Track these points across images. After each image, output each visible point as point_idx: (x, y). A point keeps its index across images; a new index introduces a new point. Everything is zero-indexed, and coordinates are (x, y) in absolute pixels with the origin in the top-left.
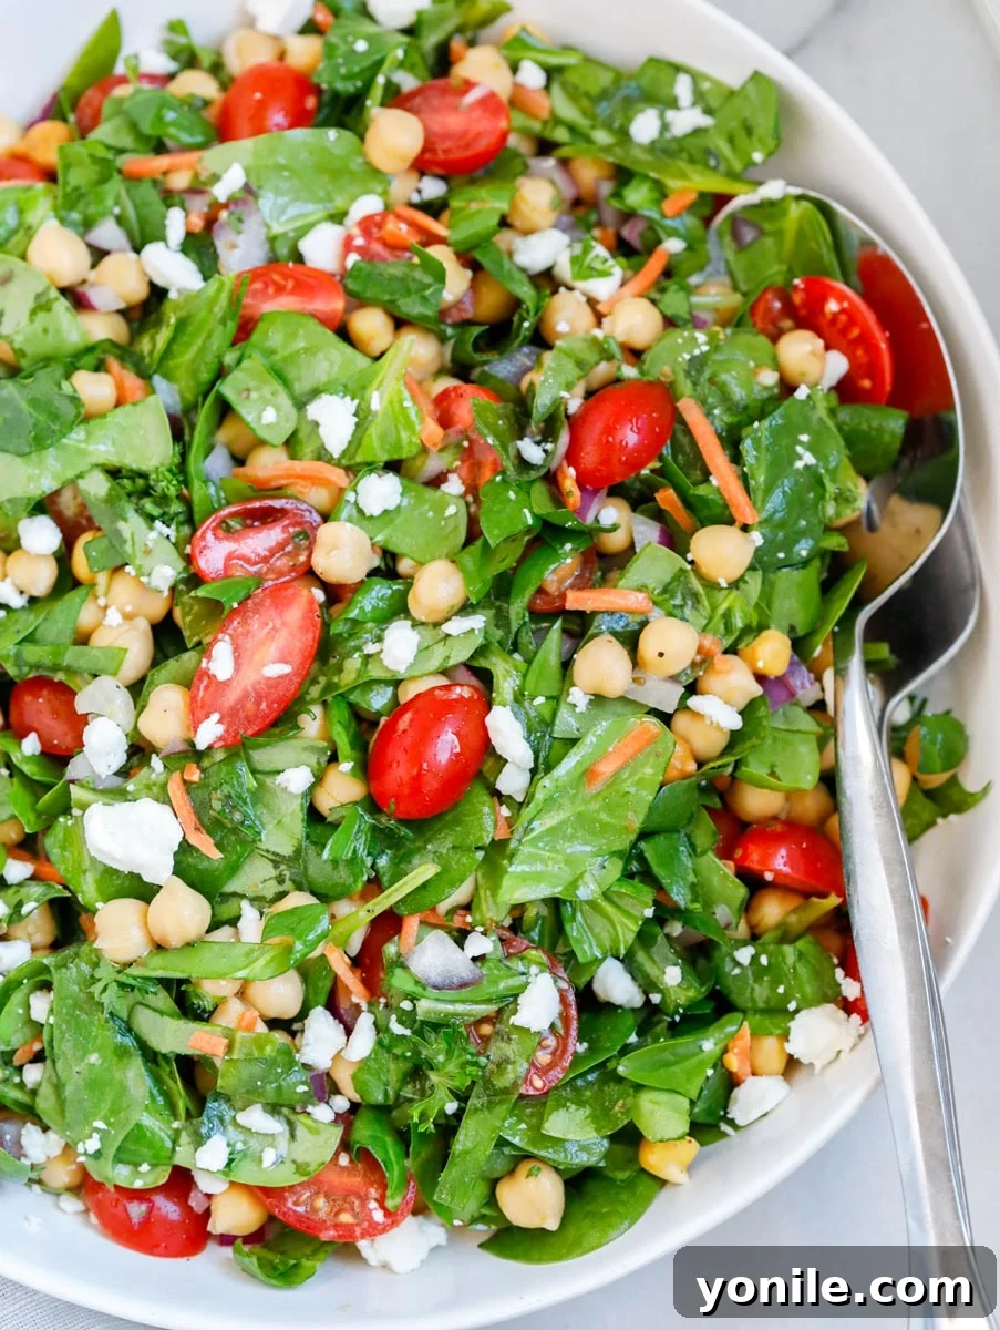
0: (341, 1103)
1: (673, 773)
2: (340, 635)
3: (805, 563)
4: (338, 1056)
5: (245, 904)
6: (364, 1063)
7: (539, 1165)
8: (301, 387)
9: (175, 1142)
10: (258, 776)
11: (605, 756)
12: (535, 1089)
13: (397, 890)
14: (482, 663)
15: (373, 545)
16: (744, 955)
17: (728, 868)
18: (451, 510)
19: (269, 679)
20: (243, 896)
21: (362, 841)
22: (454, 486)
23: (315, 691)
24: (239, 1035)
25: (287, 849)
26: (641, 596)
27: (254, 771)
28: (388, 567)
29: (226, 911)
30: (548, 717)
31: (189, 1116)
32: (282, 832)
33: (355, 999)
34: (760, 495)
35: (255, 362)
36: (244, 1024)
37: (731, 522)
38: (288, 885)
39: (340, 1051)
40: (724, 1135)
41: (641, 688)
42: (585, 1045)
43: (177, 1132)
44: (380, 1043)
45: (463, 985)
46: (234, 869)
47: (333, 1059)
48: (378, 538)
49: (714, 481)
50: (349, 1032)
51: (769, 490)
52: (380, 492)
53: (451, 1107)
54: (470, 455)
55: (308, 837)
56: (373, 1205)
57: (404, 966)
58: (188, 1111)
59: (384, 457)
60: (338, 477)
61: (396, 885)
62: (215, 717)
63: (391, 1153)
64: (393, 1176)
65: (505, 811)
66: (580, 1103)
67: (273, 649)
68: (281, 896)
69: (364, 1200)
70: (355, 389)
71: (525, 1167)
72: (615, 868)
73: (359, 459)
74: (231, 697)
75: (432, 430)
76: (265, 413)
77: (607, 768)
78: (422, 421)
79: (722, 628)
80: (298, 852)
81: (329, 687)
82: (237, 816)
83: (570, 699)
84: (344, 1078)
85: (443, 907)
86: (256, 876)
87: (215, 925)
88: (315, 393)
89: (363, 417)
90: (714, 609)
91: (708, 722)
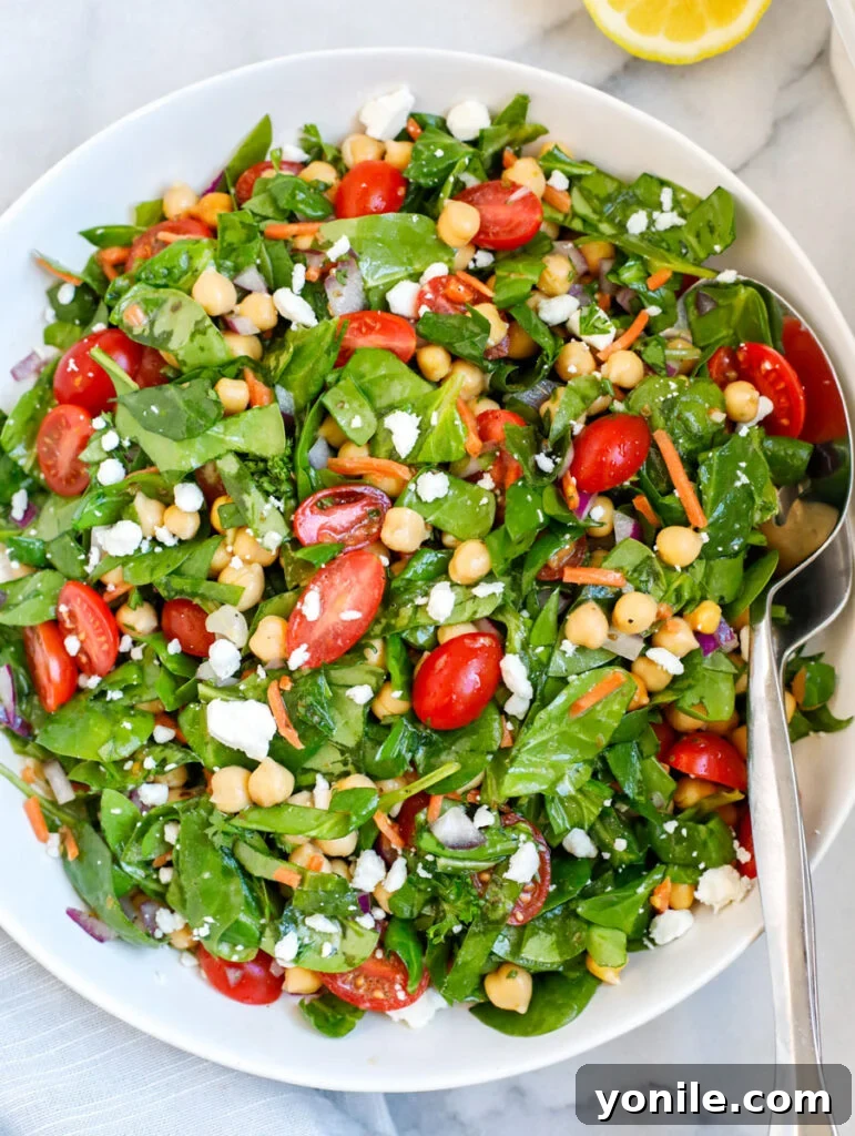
0: (379, 914)
1: (633, 705)
2: (398, 588)
3: (736, 554)
4: (379, 885)
5: (319, 778)
6: (397, 894)
7: (515, 969)
8: (382, 403)
9: (262, 933)
10: (335, 688)
11: (586, 695)
12: (517, 921)
13: (427, 780)
14: (500, 618)
15: (426, 524)
16: (671, 826)
17: (665, 769)
18: (485, 501)
19: (344, 621)
20: (317, 771)
21: (405, 745)
22: (487, 483)
23: (378, 629)
24: (310, 874)
25: (351, 742)
26: (618, 575)
27: (330, 684)
28: (435, 541)
29: (305, 780)
30: (544, 659)
31: (272, 918)
32: (348, 731)
33: (394, 846)
34: (709, 507)
35: (348, 382)
36: (313, 865)
37: (686, 524)
38: (350, 767)
39: (380, 882)
40: (646, 947)
41: (613, 642)
42: (554, 886)
43: (263, 927)
44: (409, 881)
45: (471, 846)
46: (312, 752)
47: (376, 887)
48: (431, 519)
49: (677, 493)
50: (388, 867)
51: (716, 502)
52: (434, 485)
53: (457, 929)
54: (501, 462)
55: (366, 734)
56: (398, 987)
57: (429, 831)
58: (271, 914)
59: (437, 459)
60: (404, 472)
61: (429, 776)
62: (304, 647)
63: (413, 954)
64: (414, 970)
65: (509, 726)
66: (549, 931)
67: (349, 600)
68: (346, 774)
69: (393, 982)
70: (421, 408)
71: (505, 971)
72: (586, 772)
73: (420, 459)
74: (317, 633)
75: (474, 442)
76: (354, 420)
77: (586, 704)
78: (467, 435)
79: (673, 599)
80: (359, 745)
81: (388, 628)
82: (316, 719)
83: (562, 648)
84: (382, 898)
85: (460, 791)
86: (328, 759)
87: (297, 790)
88: (391, 408)
89: (424, 429)
90: (669, 585)
91: (659, 668)
